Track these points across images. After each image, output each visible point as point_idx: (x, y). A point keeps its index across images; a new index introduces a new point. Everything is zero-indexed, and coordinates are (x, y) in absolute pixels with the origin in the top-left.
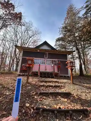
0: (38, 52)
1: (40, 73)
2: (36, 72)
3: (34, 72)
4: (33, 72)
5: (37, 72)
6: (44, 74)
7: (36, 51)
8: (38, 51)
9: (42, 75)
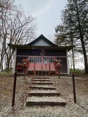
3: (30, 71)
9: (38, 74)
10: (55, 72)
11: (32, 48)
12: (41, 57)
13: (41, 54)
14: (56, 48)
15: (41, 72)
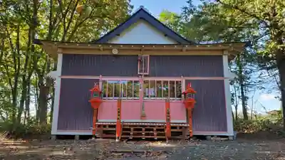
0: (115, 56)
1: (124, 129)
2: (110, 126)
3: (105, 126)
4: (99, 126)
5: (114, 126)
6: (135, 130)
7: (107, 53)
8: (115, 52)
9: (129, 134)
10: (186, 127)
11: (111, 50)
12: (137, 79)
13: (141, 71)
14: (187, 50)
15: (141, 130)
